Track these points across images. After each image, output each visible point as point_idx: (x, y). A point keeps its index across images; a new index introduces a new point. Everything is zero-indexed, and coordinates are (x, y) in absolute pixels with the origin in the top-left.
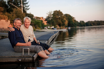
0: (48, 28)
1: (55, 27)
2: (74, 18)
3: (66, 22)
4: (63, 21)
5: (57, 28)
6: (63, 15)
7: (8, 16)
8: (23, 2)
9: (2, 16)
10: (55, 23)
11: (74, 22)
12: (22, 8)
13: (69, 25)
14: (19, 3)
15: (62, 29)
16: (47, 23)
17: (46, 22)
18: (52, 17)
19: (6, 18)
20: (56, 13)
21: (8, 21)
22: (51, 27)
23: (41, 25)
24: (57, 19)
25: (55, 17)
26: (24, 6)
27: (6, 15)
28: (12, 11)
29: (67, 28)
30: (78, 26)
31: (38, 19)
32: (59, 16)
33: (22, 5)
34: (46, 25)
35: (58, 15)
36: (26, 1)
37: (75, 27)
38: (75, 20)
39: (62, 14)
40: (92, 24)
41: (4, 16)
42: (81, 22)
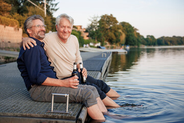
1: (102, 45)
2: (136, 29)
3: (123, 37)
4: (117, 34)
5: (105, 46)
6: (118, 24)
7: (19, 20)
9: (9, 19)
10: (103, 38)
11: (136, 36)
12: (45, 8)
13: (127, 42)
15: (115, 48)
16: (88, 36)
17: (87, 34)
18: (98, 26)
19: (15, 23)
20: (105, 19)
21: (18, 30)
22: (95, 43)
24: (107, 29)
25: (103, 26)
26: (49, 5)
27: (15, 18)
28: (27, 11)
29: (123, 47)
30: (144, 44)
32: (111, 26)
33: (45, 1)
34: (87, 40)
35: (108, 22)
37: (139, 46)
38: (138, 34)
39: (116, 22)
40: (169, 43)
41: (12, 20)
42: (149, 37)
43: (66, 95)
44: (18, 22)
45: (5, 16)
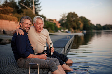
0: (62, 32)
1: (69, 31)
2: (90, 21)
3: (82, 25)
4: (78, 24)
6: (78, 18)
8: (35, 3)
9: (12, 17)
10: (70, 26)
11: (90, 25)
12: (34, 9)
13: (85, 28)
14: (31, 4)
15: (77, 32)
16: (60, 26)
17: (60, 24)
18: (66, 20)
19: (15, 19)
20: (70, 15)
21: (17, 23)
23: (54, 28)
24: (72, 21)
25: (69, 19)
26: (36, 7)
27: (15, 16)
28: (23, 12)
29: (82, 31)
30: (94, 29)
31: (51, 21)
32: (74, 19)
33: (33, 6)
34: (60, 28)
35: (72, 17)
36: (38, 1)
37: (91, 30)
38: (91, 23)
39: (77, 16)
40: (110, 28)
41: (14, 17)
42: (98, 25)
43: (37, 64)
44: (17, 18)
45: (9, 15)
